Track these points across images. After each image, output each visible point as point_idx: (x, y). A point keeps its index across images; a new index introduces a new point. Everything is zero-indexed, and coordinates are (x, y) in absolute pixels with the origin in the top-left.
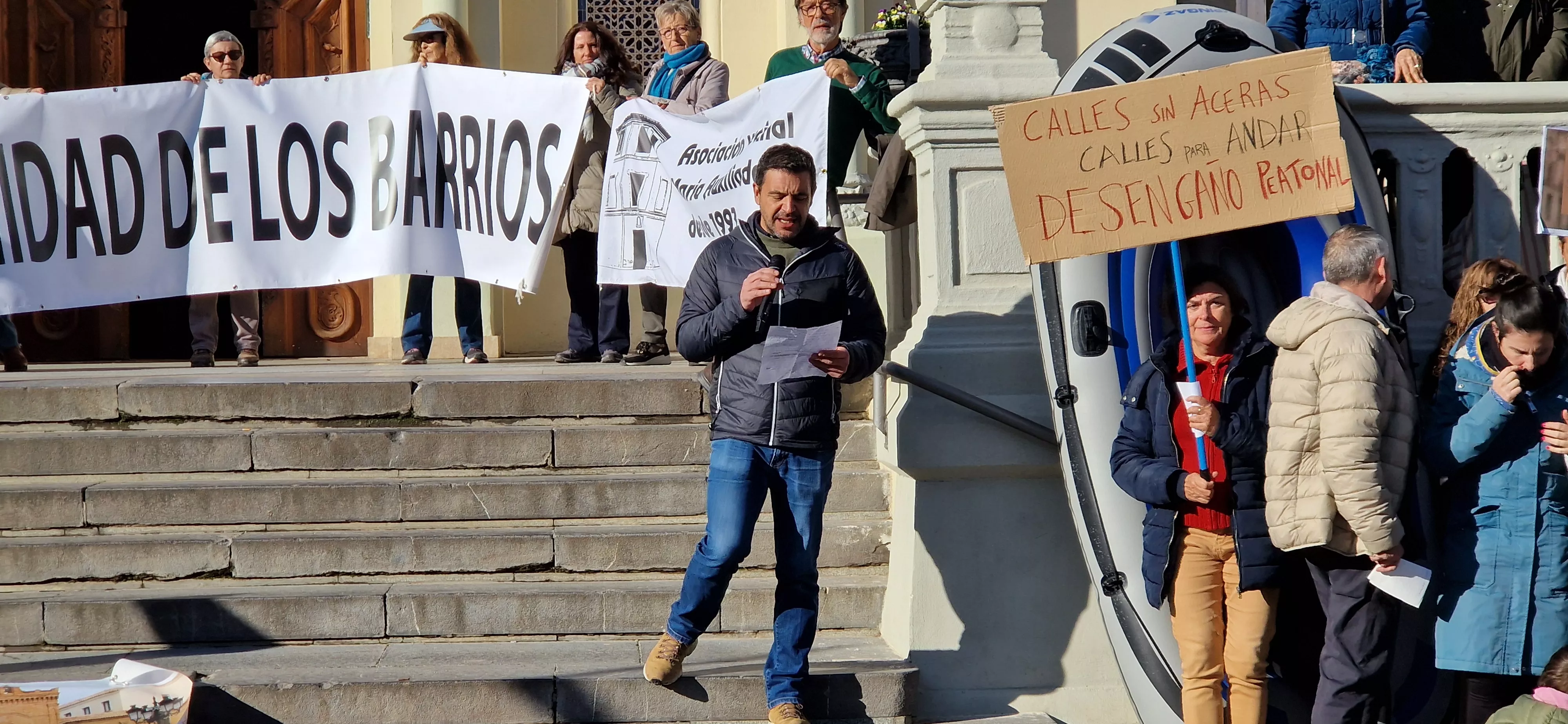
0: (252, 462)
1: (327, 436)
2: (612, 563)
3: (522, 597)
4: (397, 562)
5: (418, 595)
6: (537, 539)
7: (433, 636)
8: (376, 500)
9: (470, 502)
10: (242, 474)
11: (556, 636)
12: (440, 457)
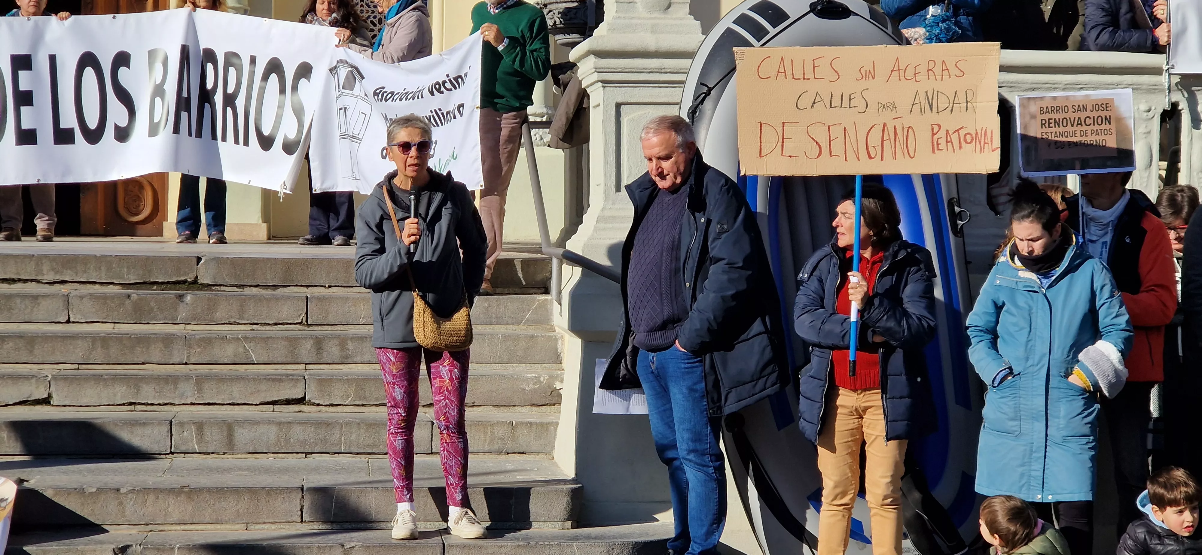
0: (69, 315)
1: (129, 296)
2: (350, 399)
3: (280, 424)
4: (182, 395)
5: (197, 421)
6: (293, 379)
7: (209, 454)
8: (166, 346)
9: (241, 350)
10: (60, 325)
11: (305, 454)
12: (219, 315)
